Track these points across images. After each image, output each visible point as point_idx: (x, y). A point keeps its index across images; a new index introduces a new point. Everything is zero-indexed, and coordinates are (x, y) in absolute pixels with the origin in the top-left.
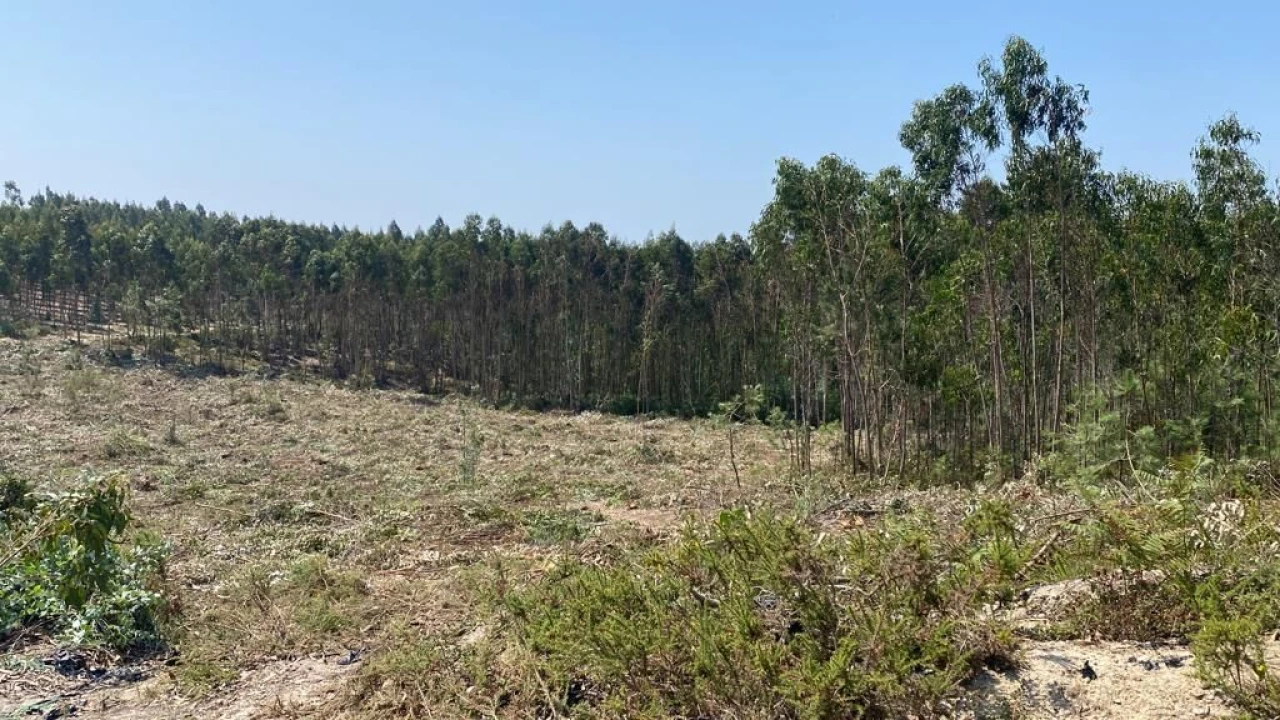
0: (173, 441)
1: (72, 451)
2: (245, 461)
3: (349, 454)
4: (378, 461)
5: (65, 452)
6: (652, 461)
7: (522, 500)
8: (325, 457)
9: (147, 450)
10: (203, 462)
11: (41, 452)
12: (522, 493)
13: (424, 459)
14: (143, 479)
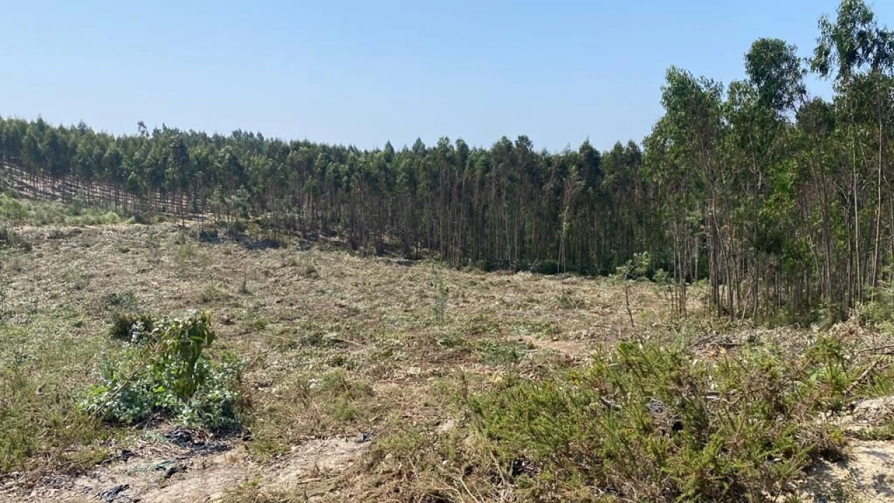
0: (244, 292)
1: (180, 298)
2: (292, 305)
3: (359, 301)
4: (379, 305)
5: (176, 299)
6: (567, 308)
7: (476, 333)
8: (343, 302)
9: (228, 298)
10: (265, 305)
11: (161, 299)
12: (475, 329)
13: (409, 304)
14: (225, 317)
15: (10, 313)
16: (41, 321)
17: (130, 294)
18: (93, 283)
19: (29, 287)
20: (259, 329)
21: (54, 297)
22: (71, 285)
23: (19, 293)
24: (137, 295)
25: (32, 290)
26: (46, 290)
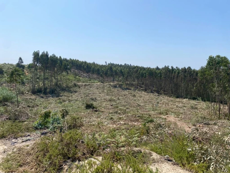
0: (119, 99)
1: (105, 99)
2: (127, 103)
3: (142, 103)
4: (146, 104)
5: (104, 100)
8: (138, 103)
9: (115, 100)
10: (121, 102)
11: (101, 99)
13: (153, 105)
14: (111, 104)
15: (72, 100)
16: (78, 102)
17: (96, 98)
18: (90, 95)
19: (78, 95)
20: (116, 108)
21: (82, 98)
22: (86, 95)
23: (76, 96)
24: (97, 98)
25: (78, 96)
26: (81, 96)
